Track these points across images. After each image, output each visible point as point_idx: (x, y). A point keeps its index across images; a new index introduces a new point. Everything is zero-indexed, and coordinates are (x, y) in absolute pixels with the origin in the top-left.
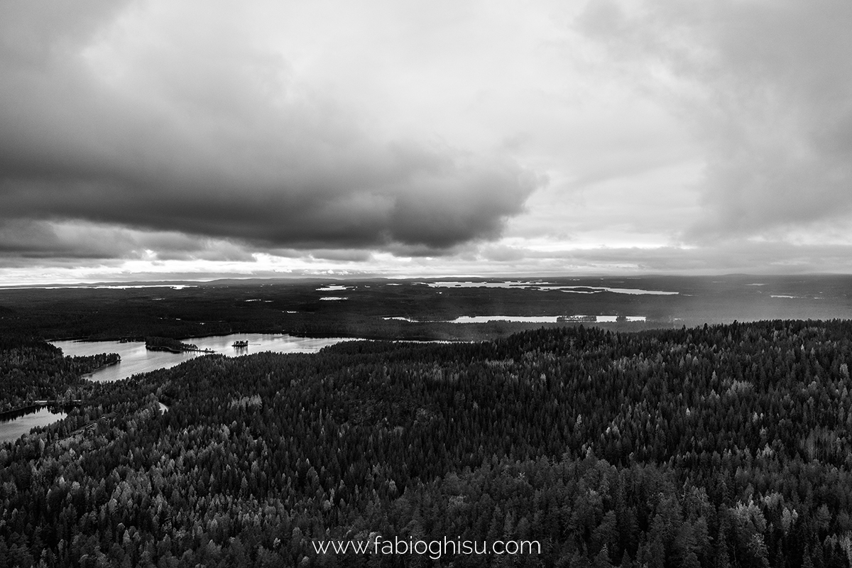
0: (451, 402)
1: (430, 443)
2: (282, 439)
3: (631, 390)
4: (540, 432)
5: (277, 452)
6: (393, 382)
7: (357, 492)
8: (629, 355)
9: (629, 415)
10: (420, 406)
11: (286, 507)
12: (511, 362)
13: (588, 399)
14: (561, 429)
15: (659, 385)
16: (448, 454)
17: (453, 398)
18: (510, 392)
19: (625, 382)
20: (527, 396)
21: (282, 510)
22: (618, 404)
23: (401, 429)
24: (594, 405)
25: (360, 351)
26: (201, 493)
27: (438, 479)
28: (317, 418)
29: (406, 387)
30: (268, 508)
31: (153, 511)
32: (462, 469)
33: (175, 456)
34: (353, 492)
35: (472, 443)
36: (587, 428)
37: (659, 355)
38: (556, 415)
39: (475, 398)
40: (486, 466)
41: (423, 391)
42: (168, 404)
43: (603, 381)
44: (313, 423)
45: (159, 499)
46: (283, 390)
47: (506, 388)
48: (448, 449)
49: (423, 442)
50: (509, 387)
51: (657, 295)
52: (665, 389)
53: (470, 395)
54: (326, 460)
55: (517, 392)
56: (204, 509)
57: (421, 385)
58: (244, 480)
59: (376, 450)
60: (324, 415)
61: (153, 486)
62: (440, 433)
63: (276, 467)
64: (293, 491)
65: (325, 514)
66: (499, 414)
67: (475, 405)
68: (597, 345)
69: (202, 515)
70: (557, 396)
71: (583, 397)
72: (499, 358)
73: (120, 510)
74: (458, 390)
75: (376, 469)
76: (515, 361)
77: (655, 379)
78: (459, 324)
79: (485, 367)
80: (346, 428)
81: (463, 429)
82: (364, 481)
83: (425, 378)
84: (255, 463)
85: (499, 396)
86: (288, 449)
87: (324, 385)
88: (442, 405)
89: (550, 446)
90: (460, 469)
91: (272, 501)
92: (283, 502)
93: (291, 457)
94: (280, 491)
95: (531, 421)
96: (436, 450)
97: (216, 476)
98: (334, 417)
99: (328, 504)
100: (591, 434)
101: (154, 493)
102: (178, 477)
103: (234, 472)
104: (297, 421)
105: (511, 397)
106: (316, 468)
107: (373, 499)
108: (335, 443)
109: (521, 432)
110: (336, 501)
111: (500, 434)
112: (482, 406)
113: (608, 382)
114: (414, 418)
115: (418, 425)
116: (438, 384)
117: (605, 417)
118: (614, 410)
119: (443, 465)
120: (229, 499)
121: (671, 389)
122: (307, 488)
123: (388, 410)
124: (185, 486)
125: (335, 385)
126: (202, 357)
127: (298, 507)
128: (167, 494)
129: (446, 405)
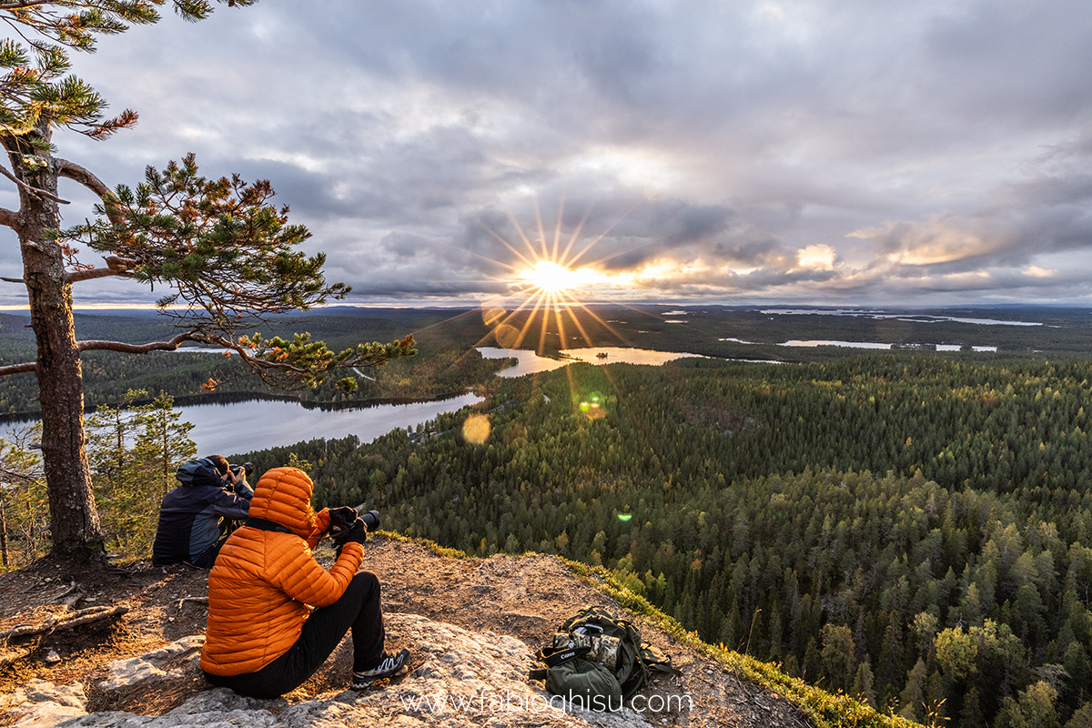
0: (777, 414)
1: (756, 447)
2: (632, 431)
3: (971, 418)
4: (865, 448)
5: (628, 440)
6: (725, 393)
7: (691, 479)
8: (971, 384)
9: (966, 443)
10: (748, 415)
11: (634, 483)
12: (839, 383)
13: (921, 423)
14: (888, 448)
15: (1007, 417)
16: (772, 458)
17: (779, 411)
18: (836, 410)
19: (965, 411)
20: (853, 415)
21: (631, 485)
22: (954, 431)
23: (730, 432)
24: (926, 430)
25: (697, 366)
26: (572, 464)
27: (762, 477)
28: (659, 417)
29: (736, 398)
30: (620, 482)
31: (540, 471)
32: (785, 472)
33: (555, 435)
34: (688, 479)
35: (796, 452)
36: (917, 451)
37: (1009, 387)
38: (883, 436)
39: (800, 413)
40: (807, 474)
41: (751, 403)
42: (550, 397)
43: (939, 408)
44: (656, 421)
45: (544, 464)
46: (633, 393)
47: (832, 407)
48: (772, 454)
49: (750, 446)
50: (836, 406)
51: (1012, 326)
52: (1014, 420)
53: (796, 410)
54: (666, 451)
55: (843, 411)
56: (574, 476)
57: (750, 397)
58: (603, 458)
59: (708, 448)
60: (666, 416)
61: (540, 454)
62: (766, 440)
63: (627, 451)
64: (639, 471)
65: (664, 493)
66: (824, 430)
67: (801, 419)
68: (934, 373)
69: (573, 479)
70: (886, 418)
71: (914, 421)
72: (826, 379)
73: (518, 469)
74: (784, 404)
75: (707, 463)
76: (844, 383)
77: (1004, 410)
78: (789, 347)
79: (812, 386)
80: (683, 427)
81: (788, 438)
82: (697, 471)
83: (754, 393)
84: (611, 447)
85: (824, 413)
86: (637, 438)
87: (666, 392)
88: (768, 416)
89: (874, 463)
90: (783, 472)
91: (624, 476)
92: (632, 479)
93: (639, 446)
94: (630, 470)
95: (856, 438)
96: (761, 454)
97: (582, 453)
98: (674, 417)
99: (667, 485)
100: (922, 457)
101: (540, 460)
102: (557, 450)
103: (596, 452)
104: (644, 418)
105: (837, 414)
106: (658, 456)
107: (704, 487)
108: (674, 438)
109: (845, 447)
110: (674, 484)
111: (824, 446)
112: (807, 420)
113: (944, 410)
114: (743, 425)
115: (746, 431)
116: (766, 398)
117: (938, 443)
118: (950, 437)
119: (767, 467)
120: (593, 471)
121: (1023, 422)
122: (651, 470)
123: (720, 417)
124: (561, 457)
125: (675, 392)
126: (574, 364)
127: (643, 484)
128: (549, 462)
129: (772, 417)
